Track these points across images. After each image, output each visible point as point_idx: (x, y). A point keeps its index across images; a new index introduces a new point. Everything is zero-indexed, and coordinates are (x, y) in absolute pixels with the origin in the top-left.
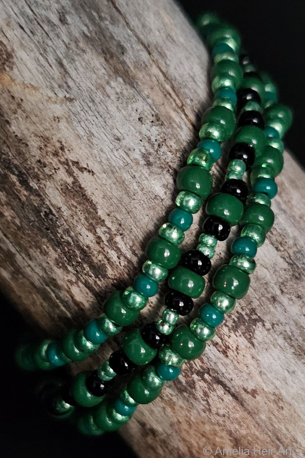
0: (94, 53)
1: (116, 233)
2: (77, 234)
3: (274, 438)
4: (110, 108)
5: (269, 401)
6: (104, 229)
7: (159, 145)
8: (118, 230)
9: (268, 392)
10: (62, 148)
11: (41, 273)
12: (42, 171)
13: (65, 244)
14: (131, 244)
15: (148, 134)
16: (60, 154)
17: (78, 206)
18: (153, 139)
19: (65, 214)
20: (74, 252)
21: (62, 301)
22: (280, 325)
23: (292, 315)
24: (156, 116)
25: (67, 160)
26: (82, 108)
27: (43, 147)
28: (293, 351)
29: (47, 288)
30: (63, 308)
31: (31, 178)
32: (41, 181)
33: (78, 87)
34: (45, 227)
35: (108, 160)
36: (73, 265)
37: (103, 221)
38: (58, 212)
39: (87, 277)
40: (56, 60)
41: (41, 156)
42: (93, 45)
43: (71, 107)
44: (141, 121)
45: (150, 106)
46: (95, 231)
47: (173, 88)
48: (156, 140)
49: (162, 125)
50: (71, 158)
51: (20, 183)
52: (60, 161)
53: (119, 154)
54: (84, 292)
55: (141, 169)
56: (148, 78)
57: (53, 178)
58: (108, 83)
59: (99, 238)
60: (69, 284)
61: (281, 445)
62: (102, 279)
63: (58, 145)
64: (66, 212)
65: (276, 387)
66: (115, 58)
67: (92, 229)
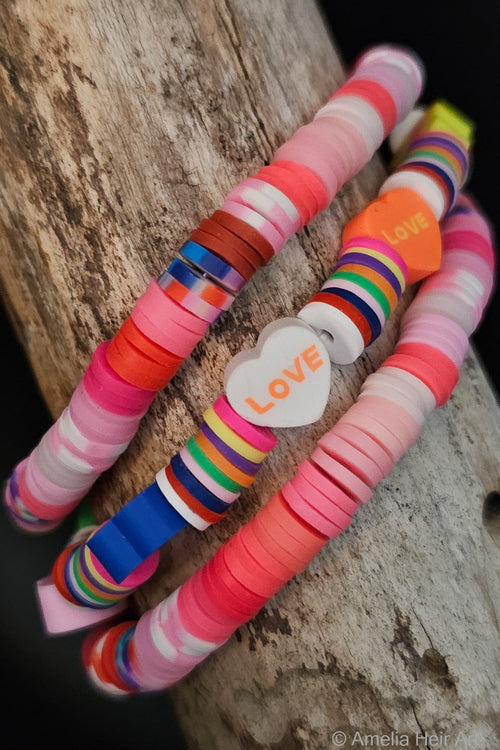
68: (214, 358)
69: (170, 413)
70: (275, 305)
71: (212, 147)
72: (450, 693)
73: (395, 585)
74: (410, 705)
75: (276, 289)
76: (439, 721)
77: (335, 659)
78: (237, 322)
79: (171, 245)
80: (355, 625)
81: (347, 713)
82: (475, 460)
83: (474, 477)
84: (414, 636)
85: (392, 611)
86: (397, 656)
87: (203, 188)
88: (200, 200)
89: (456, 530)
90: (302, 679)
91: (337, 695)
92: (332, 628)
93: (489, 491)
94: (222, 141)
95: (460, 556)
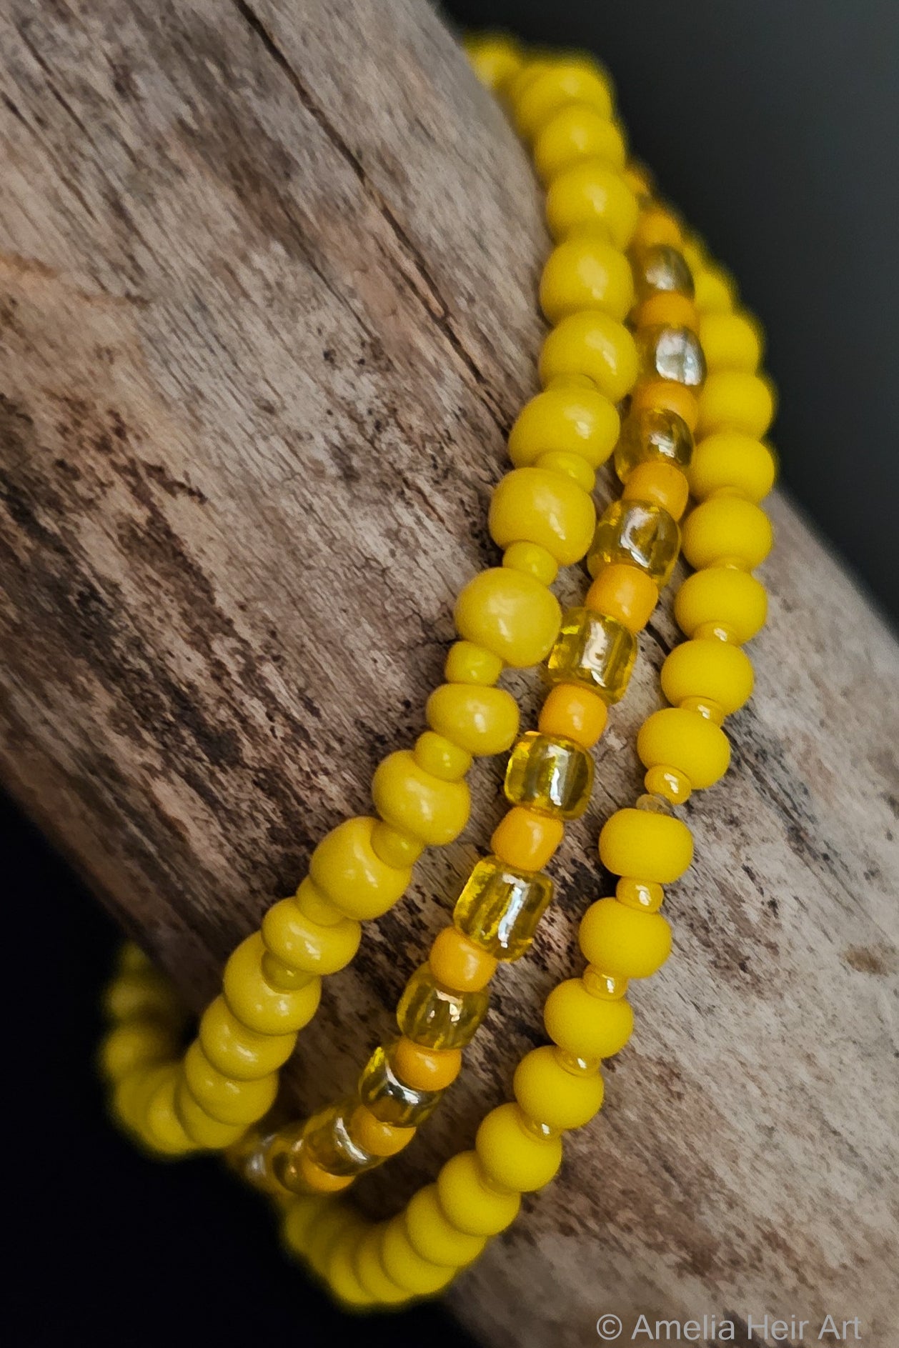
0: (208, 176)
1: (260, 653)
2: (163, 652)
3: (657, 1166)
4: (248, 326)
5: (646, 1077)
6: (231, 643)
7: (378, 426)
8: (267, 647)
9: (645, 1058)
10: (120, 431)
11: (77, 743)
12: (68, 488)
13: (132, 675)
14: (301, 682)
15: (349, 394)
16: (115, 447)
17: (164, 583)
18: (362, 408)
19: (130, 600)
20: (156, 696)
21: (132, 813)
22: (681, 893)
23: (714, 868)
24: (371, 345)
25: (132, 461)
26: (173, 325)
27: (70, 427)
28: (712, 957)
29: (94, 779)
30: (135, 830)
31: (43, 506)
32: (68, 515)
33: (163, 269)
34: (81, 630)
35: (241, 462)
36: (155, 729)
37: (229, 622)
38: (112, 595)
39: (190, 760)
40: (105, 196)
41: (66, 450)
42: (204, 155)
43: (143, 324)
44: (332, 361)
45: (359, 320)
46: (209, 647)
47: (421, 267)
48: (370, 412)
49: (388, 370)
50: (144, 458)
51: (14, 517)
52: (114, 465)
53: (271, 448)
54: (184, 794)
55: (330, 487)
56: (355, 243)
57: (98, 508)
58: (245, 258)
59: (219, 665)
60: (145, 773)
61: (673, 1182)
62: (228, 768)
63: (108, 421)
64: (133, 597)
65: (665, 1046)
66: (264, 190)
67: (200, 642)
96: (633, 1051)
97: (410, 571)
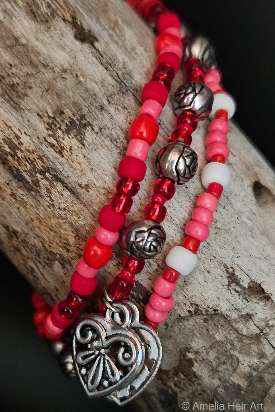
68: (71, 149)
69: (53, 192)
70: (97, 105)
71: (28, 18)
72: (269, 303)
73: (219, 250)
74: (248, 317)
75: (95, 95)
76: (268, 321)
77: (197, 305)
78: (78, 123)
79: (21, 86)
80: (203, 282)
81: (213, 334)
82: (239, 166)
83: (242, 176)
84: (239, 277)
85: (222, 267)
86: (233, 292)
87: (30, 45)
88: (30, 53)
89: (242, 209)
90: (181, 324)
91: (204, 326)
92: (190, 287)
93: (253, 182)
94: (33, 13)
95: (250, 224)
96: (95, 184)
97: (11, 23)
